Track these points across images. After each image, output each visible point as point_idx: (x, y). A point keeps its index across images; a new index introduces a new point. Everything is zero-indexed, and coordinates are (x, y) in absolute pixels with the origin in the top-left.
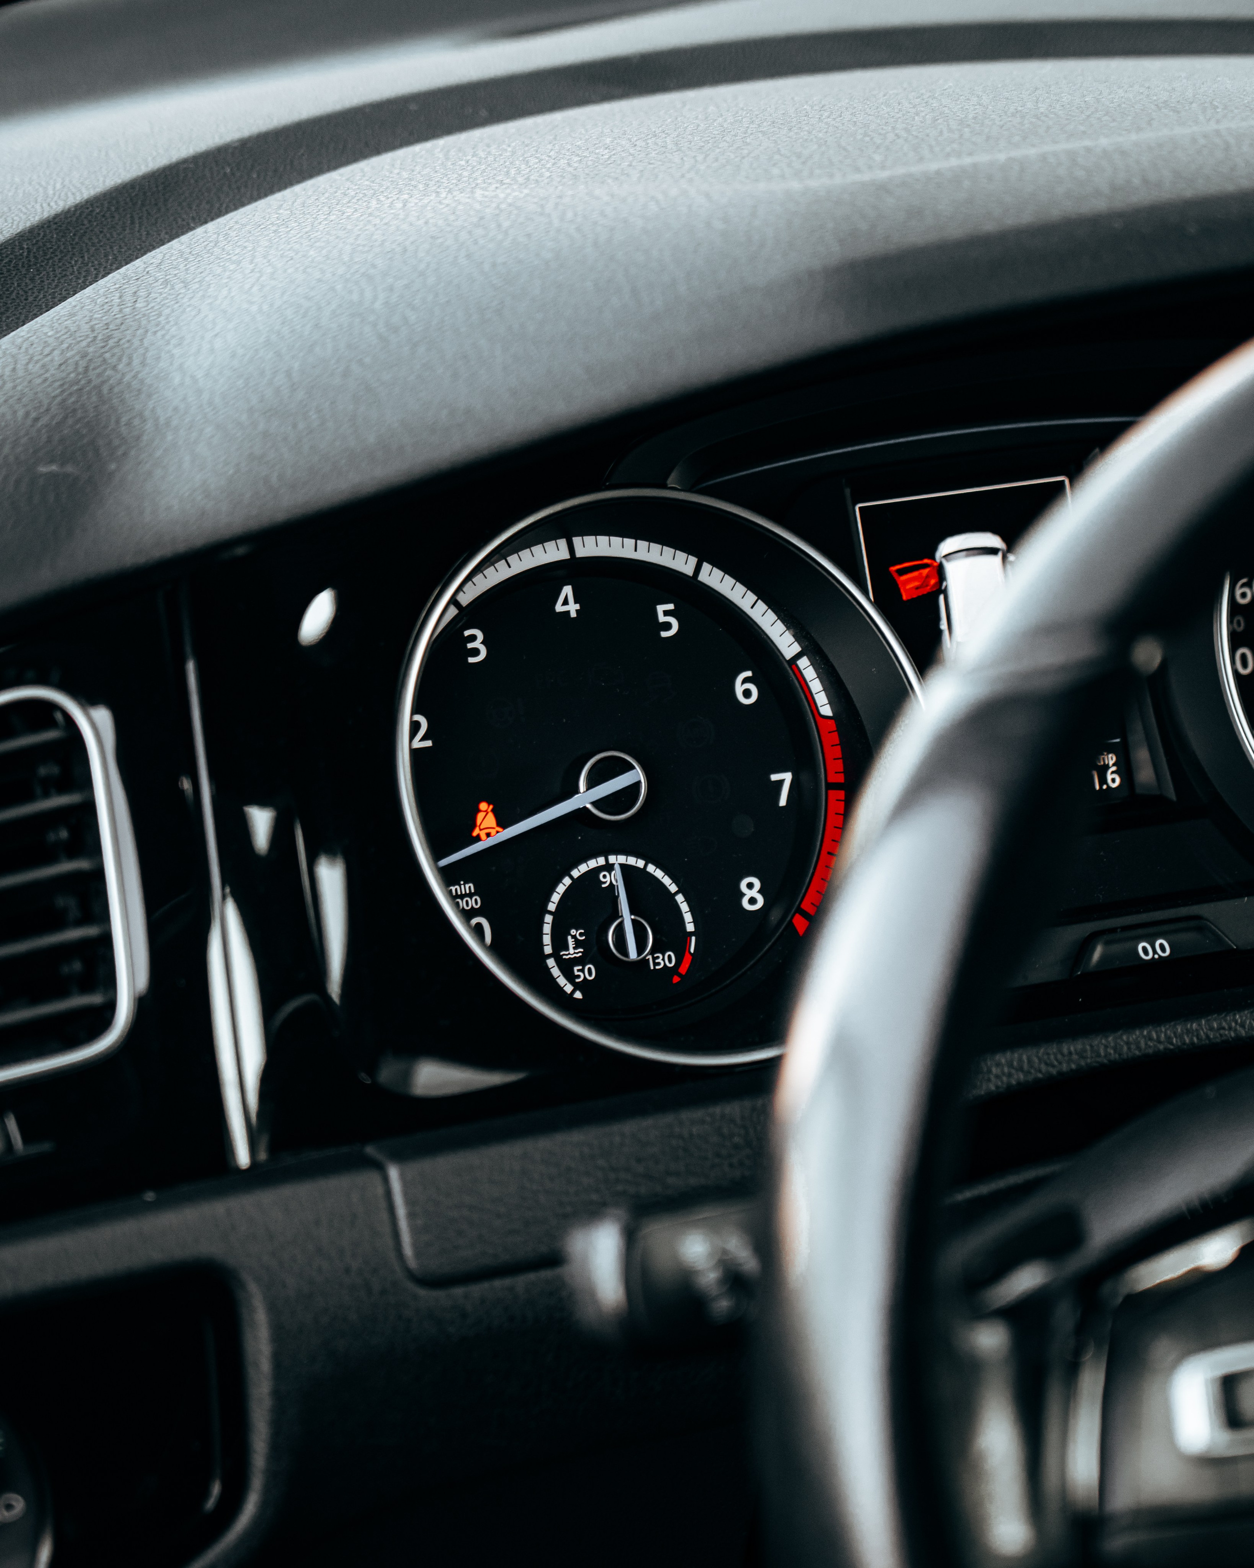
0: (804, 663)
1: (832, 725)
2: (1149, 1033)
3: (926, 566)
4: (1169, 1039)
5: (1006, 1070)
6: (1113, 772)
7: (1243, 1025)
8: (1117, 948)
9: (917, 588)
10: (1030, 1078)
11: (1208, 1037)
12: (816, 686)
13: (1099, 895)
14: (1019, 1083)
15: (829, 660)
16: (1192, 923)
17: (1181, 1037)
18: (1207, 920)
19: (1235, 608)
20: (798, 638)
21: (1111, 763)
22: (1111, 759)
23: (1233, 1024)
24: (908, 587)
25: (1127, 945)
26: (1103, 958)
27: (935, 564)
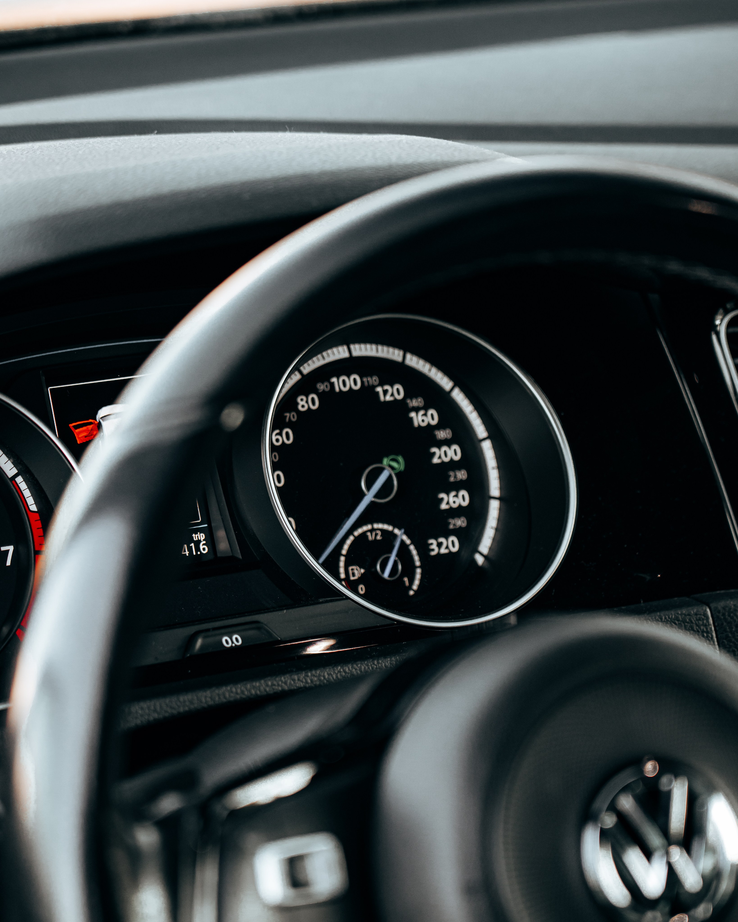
0: (19, 479)
1: (37, 516)
2: (231, 689)
3: (91, 423)
4: (242, 692)
5: (147, 711)
6: (203, 544)
7: (285, 683)
8: (210, 640)
9: (86, 437)
10: (161, 716)
11: (265, 690)
12: (27, 493)
13: (198, 611)
14: (155, 720)
15: (35, 476)
16: (254, 626)
17: (249, 691)
18: (262, 623)
19: (273, 448)
20: (15, 464)
21: (202, 539)
22: (202, 536)
23: (280, 683)
24: (80, 436)
25: (217, 638)
26: (202, 647)
27: (96, 422)
